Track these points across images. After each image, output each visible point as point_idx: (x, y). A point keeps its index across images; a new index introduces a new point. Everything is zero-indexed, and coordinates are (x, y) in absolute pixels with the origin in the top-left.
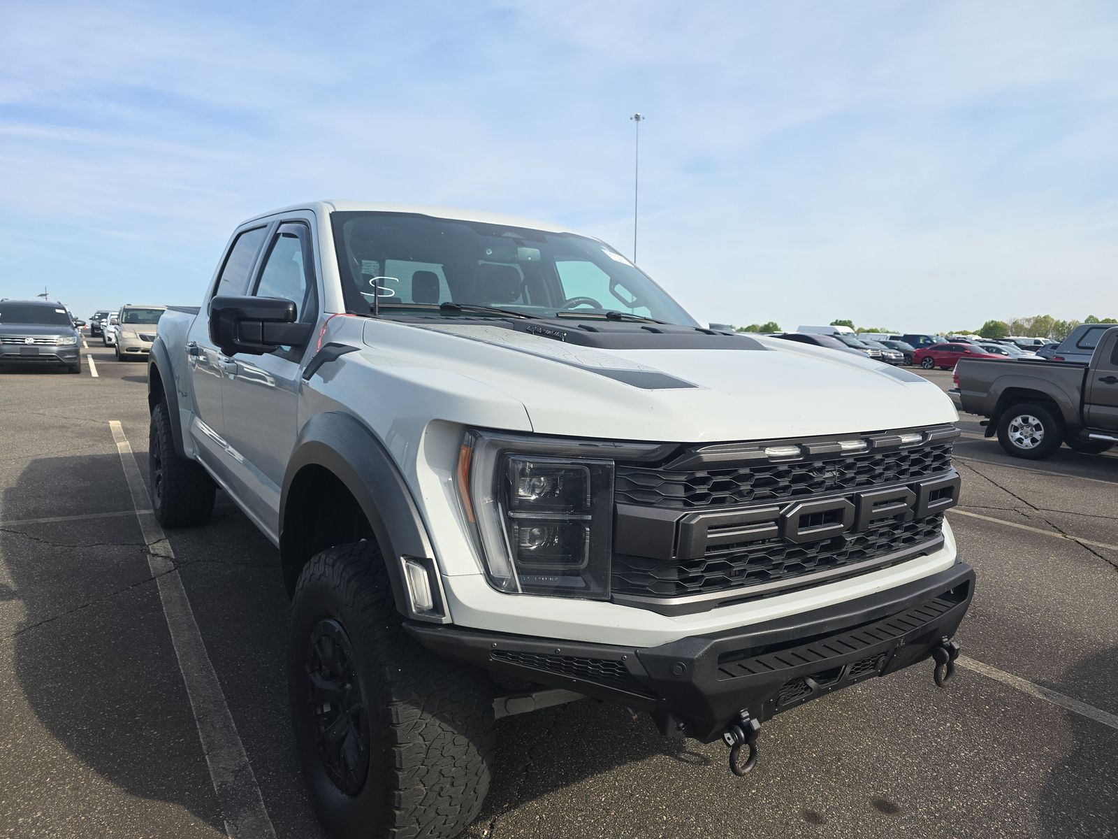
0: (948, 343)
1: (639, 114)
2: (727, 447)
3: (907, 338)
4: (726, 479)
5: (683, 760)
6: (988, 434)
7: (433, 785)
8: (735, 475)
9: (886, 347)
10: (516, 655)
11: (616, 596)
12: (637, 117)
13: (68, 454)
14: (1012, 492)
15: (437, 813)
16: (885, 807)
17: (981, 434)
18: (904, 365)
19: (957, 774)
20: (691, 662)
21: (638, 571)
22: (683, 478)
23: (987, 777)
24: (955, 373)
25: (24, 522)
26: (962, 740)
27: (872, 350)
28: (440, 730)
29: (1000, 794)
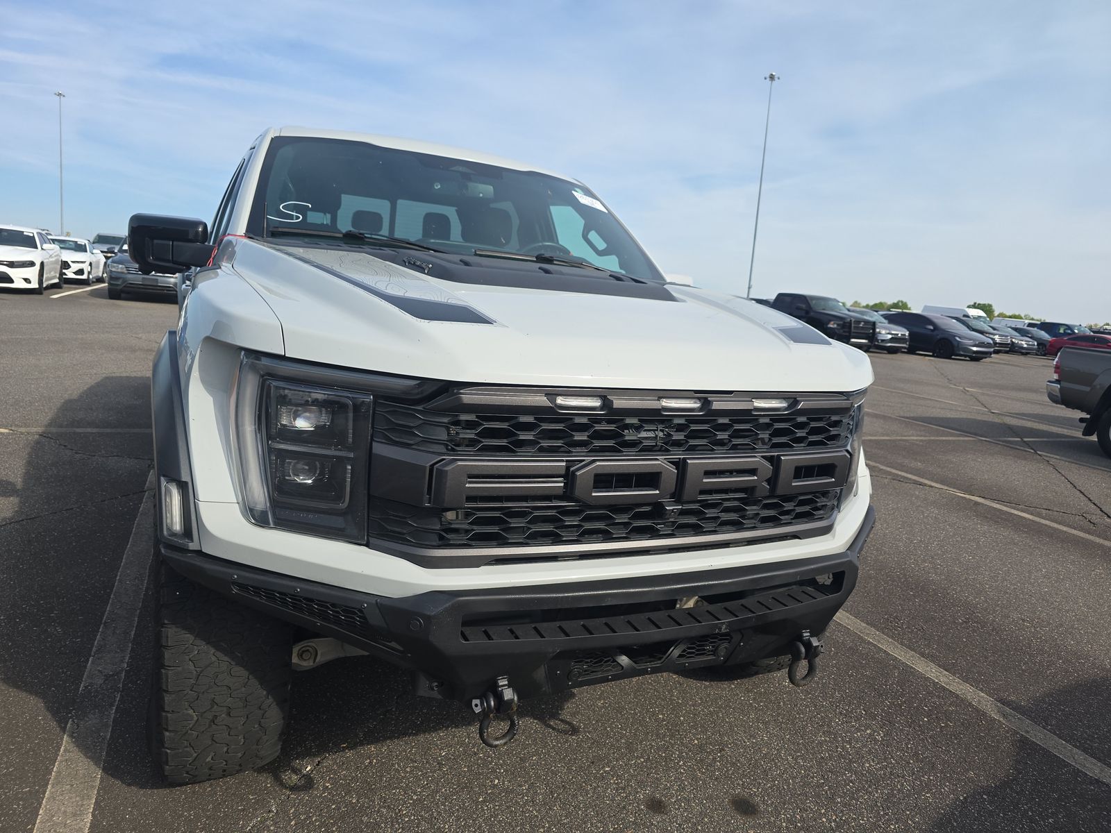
0: (1092, 334)
1: (774, 74)
2: (496, 390)
3: (1045, 326)
4: (504, 426)
5: (550, 726)
6: (1087, 432)
7: (205, 712)
8: (513, 422)
9: (1018, 334)
10: (257, 590)
11: (372, 540)
12: (772, 77)
13: (139, 374)
14: (1090, 496)
15: (213, 740)
16: (745, 807)
17: (1078, 431)
18: (1037, 355)
19: (849, 785)
20: (428, 619)
21: (397, 516)
22: (446, 420)
23: (882, 794)
24: (1057, 362)
25: (63, 430)
26: (876, 750)
27: (1000, 335)
28: (214, 659)
29: (887, 814)
